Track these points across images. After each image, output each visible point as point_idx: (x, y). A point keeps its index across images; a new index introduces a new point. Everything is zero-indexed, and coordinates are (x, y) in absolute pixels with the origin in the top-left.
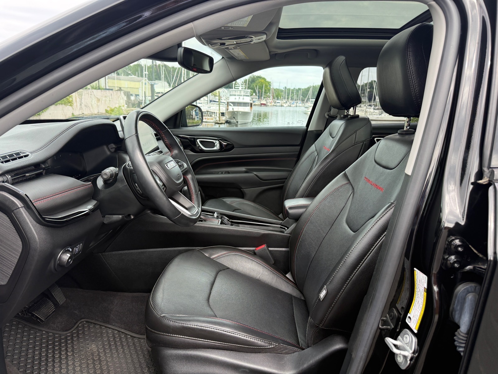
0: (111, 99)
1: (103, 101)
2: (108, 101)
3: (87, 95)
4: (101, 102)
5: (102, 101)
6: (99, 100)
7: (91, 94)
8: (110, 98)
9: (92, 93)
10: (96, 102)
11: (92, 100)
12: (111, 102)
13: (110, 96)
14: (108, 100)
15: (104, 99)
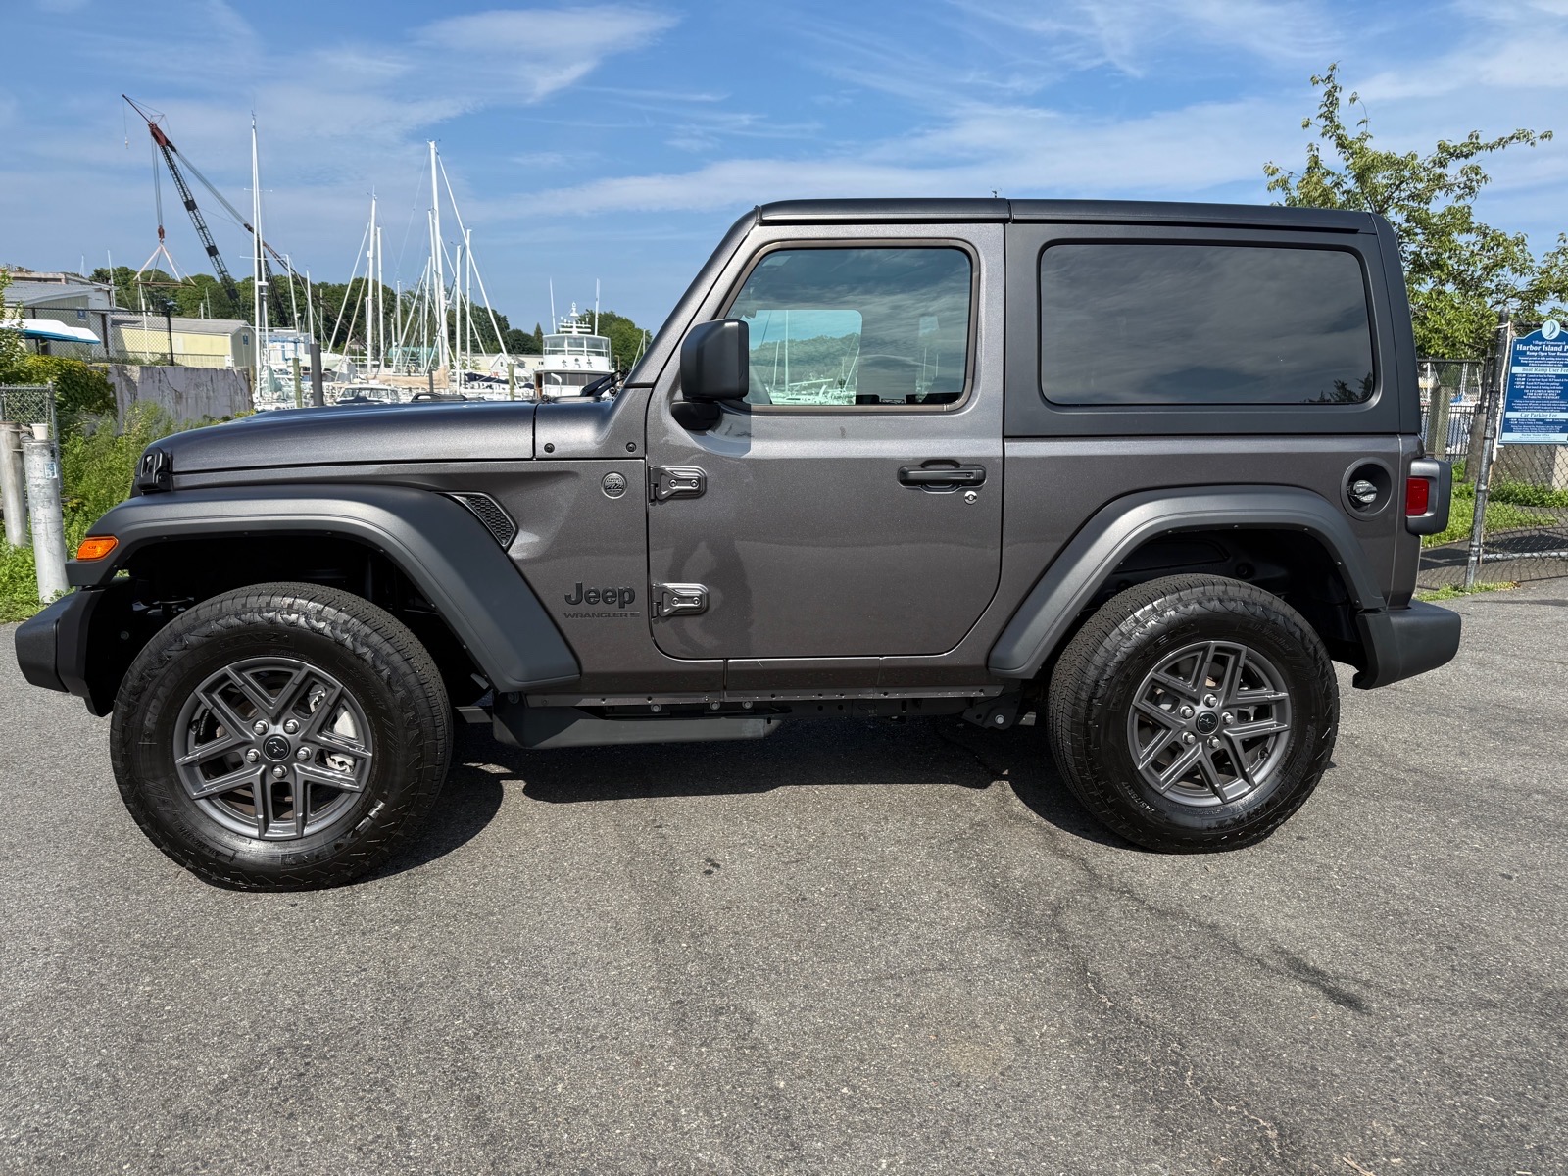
0: (211, 393)
1: (190, 400)
3: (150, 382)
4: (184, 400)
5: (187, 398)
6: (179, 397)
7: (160, 381)
8: (207, 390)
9: (162, 375)
10: (172, 403)
11: (163, 397)
12: (211, 401)
13: (209, 383)
14: (204, 396)
15: (193, 392)
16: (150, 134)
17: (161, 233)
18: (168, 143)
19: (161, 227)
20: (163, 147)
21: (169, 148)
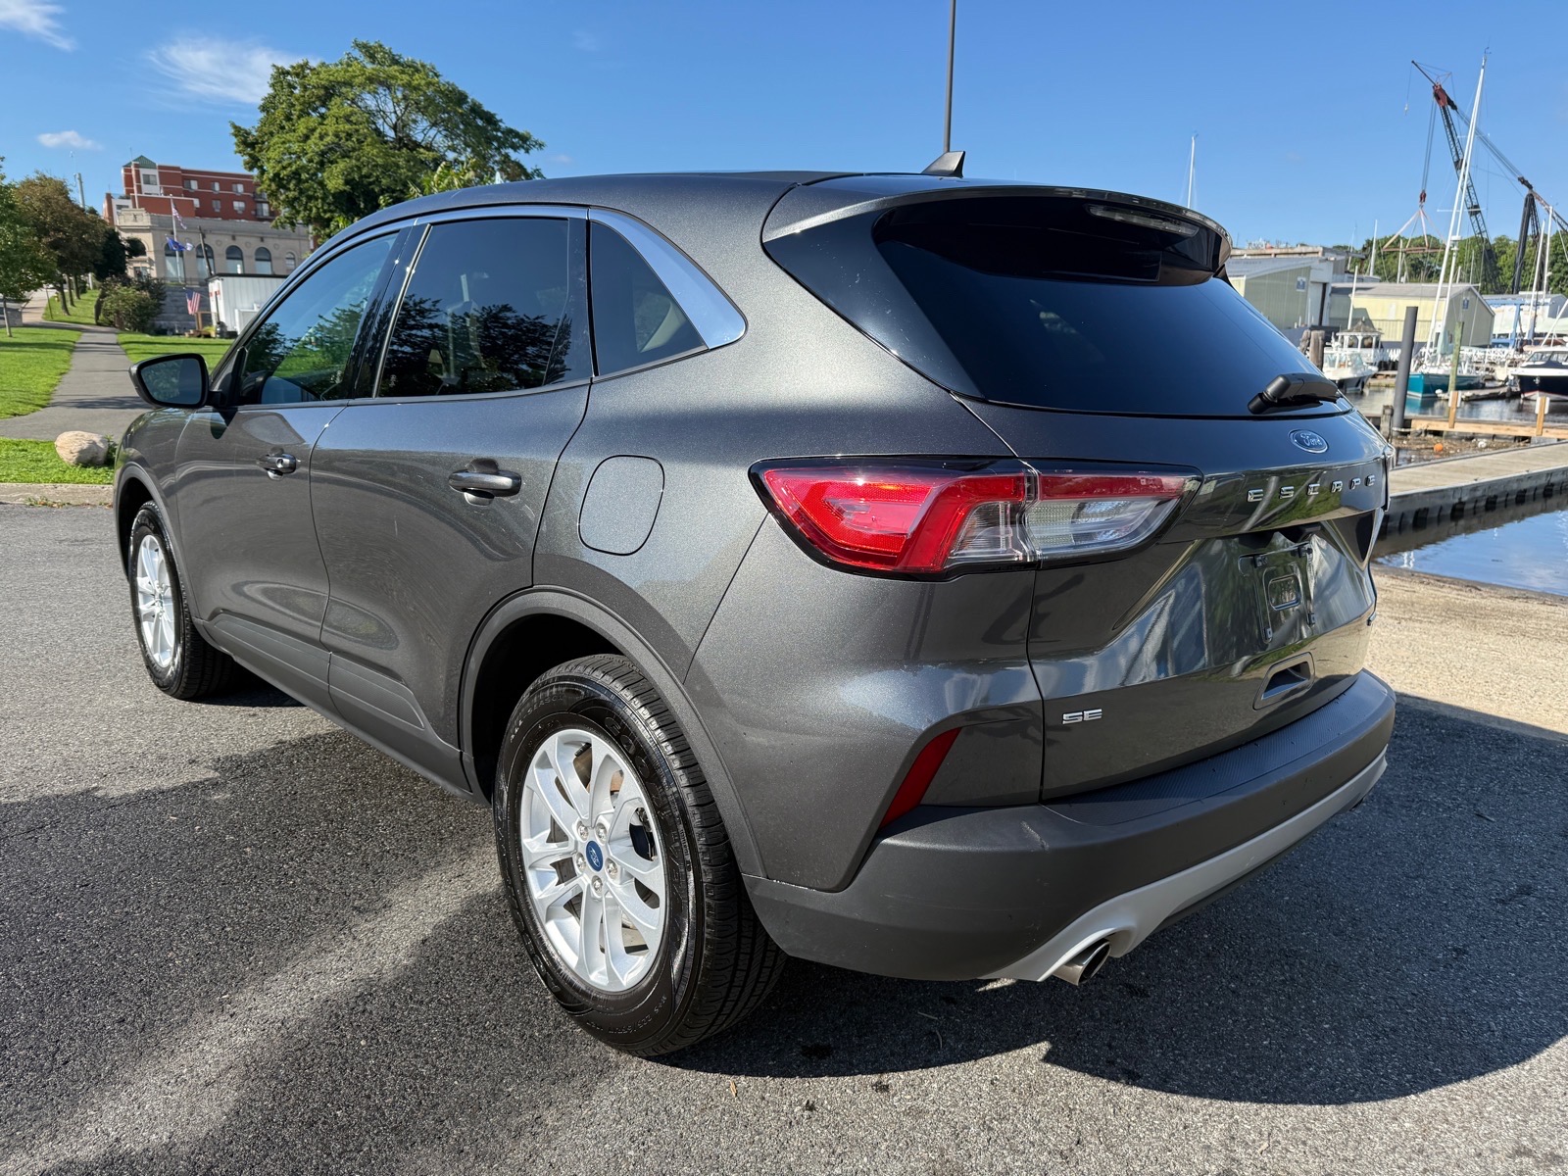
16: (1432, 95)
17: (1423, 197)
18: (1450, 102)
19: (1424, 191)
20: (1444, 108)
21: (1449, 107)
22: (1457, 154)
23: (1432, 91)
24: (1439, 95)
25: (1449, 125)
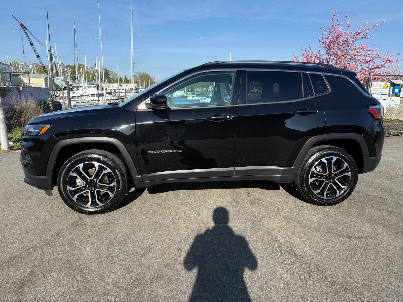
2: (39, 96)
3: (25, 91)
5: (34, 96)
7: (27, 91)
11: (28, 95)
13: (40, 91)
15: (36, 94)
19: (23, 50)
20: (24, 29)
21: (25, 29)
22: (30, 42)
23: (19, 24)
24: (21, 25)
25: (26, 34)
